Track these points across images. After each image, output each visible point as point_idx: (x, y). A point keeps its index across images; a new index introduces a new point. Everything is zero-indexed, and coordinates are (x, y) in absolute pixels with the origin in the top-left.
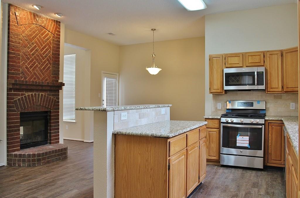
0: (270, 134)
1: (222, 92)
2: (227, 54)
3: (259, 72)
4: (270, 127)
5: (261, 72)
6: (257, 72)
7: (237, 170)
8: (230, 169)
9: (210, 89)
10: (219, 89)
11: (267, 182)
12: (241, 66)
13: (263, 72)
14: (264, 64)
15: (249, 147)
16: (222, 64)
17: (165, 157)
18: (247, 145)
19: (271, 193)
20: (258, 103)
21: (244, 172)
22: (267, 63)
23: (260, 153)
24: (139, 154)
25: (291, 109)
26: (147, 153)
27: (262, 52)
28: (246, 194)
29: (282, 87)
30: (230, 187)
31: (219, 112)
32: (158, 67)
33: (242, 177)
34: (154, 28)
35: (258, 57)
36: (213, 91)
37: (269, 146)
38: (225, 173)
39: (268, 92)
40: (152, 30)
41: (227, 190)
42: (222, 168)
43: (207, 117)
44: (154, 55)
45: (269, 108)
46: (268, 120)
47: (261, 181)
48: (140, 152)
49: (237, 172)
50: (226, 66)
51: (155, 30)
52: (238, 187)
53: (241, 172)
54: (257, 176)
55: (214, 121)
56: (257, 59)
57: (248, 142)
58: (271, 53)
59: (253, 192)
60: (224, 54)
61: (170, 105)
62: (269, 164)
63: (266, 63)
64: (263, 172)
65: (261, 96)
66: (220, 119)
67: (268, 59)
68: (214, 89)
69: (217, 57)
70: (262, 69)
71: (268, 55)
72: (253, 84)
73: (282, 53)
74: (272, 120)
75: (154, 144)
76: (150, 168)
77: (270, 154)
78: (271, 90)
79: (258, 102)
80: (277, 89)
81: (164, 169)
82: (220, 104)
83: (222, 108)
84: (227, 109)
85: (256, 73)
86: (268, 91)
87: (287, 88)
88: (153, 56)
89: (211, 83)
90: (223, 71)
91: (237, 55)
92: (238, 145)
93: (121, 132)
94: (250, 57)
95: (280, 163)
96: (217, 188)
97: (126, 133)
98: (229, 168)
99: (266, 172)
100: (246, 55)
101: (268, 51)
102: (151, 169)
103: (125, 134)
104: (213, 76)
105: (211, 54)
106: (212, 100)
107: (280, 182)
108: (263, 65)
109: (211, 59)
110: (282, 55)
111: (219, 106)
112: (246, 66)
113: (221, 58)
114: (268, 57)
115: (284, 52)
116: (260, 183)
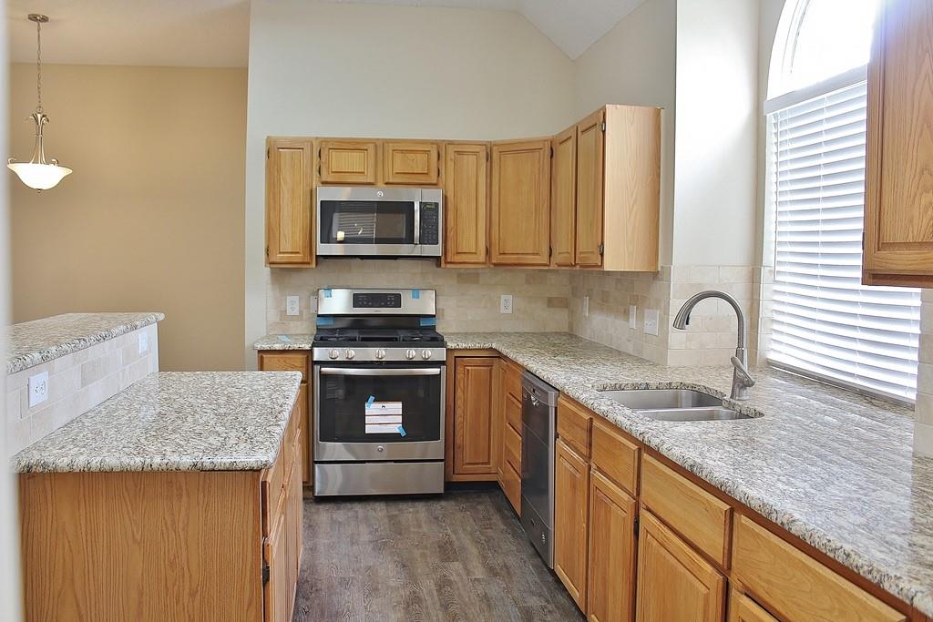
0: (459, 390)
1: (309, 263)
2: (326, 141)
3: (426, 204)
4: (460, 369)
5: (431, 204)
6: (421, 203)
7: (369, 508)
8: (349, 505)
9: (267, 250)
10: (298, 253)
11: (471, 534)
12: (371, 180)
13: (437, 204)
14: (438, 181)
15: (403, 434)
16: (309, 171)
17: (250, 540)
18: (396, 428)
19: (501, 569)
20: (414, 297)
21: (394, 509)
22: (449, 177)
23: (435, 448)
24: (135, 541)
25: (502, 312)
26: (172, 535)
27: (432, 144)
28: (441, 588)
29: (488, 252)
30: (381, 572)
31: (292, 324)
32: (58, 163)
33: (398, 529)
34: (41, 12)
35: (421, 158)
36: (278, 257)
37: (457, 424)
38: (340, 522)
39: (446, 263)
40: (33, 18)
41: (380, 587)
42: (321, 507)
43: (266, 347)
44: (39, 116)
45: (443, 310)
46: (455, 350)
47: (455, 532)
48: (138, 537)
49: (372, 513)
50: (324, 180)
51: (45, 19)
52: (404, 566)
53: (384, 512)
54: (436, 518)
55: (290, 358)
56: (418, 163)
57: (400, 419)
58: (461, 149)
59: (454, 578)
60: (317, 138)
61: (161, 317)
62: (456, 478)
63: (444, 177)
64: (443, 503)
65: (422, 273)
66: (310, 352)
67: (450, 164)
68: (280, 253)
69: (295, 146)
70: (433, 196)
71: (451, 155)
72: (410, 240)
73: (490, 153)
74: (466, 349)
75: (201, 496)
76: (187, 591)
77: (459, 448)
78: (458, 258)
79: (416, 292)
80: (474, 256)
81: (247, 586)
82: (296, 298)
83: (301, 312)
84: (319, 316)
85: (417, 207)
86: (449, 260)
87: (501, 254)
88: (36, 119)
89: (272, 232)
90: (312, 193)
91: (358, 146)
92: (369, 430)
93: (45, 465)
94: (398, 157)
95: (487, 471)
96: (345, 582)
97: (71, 465)
98: (343, 505)
99: (453, 503)
100: (386, 145)
101: (451, 143)
102: (193, 595)
103: (67, 469)
104: (277, 207)
105: (273, 134)
106: (270, 286)
107: (503, 527)
108: (435, 182)
109: (273, 151)
110: (489, 157)
111: (293, 304)
112: (386, 184)
113: (307, 150)
114: (451, 160)
115: (495, 148)
116: (456, 544)
